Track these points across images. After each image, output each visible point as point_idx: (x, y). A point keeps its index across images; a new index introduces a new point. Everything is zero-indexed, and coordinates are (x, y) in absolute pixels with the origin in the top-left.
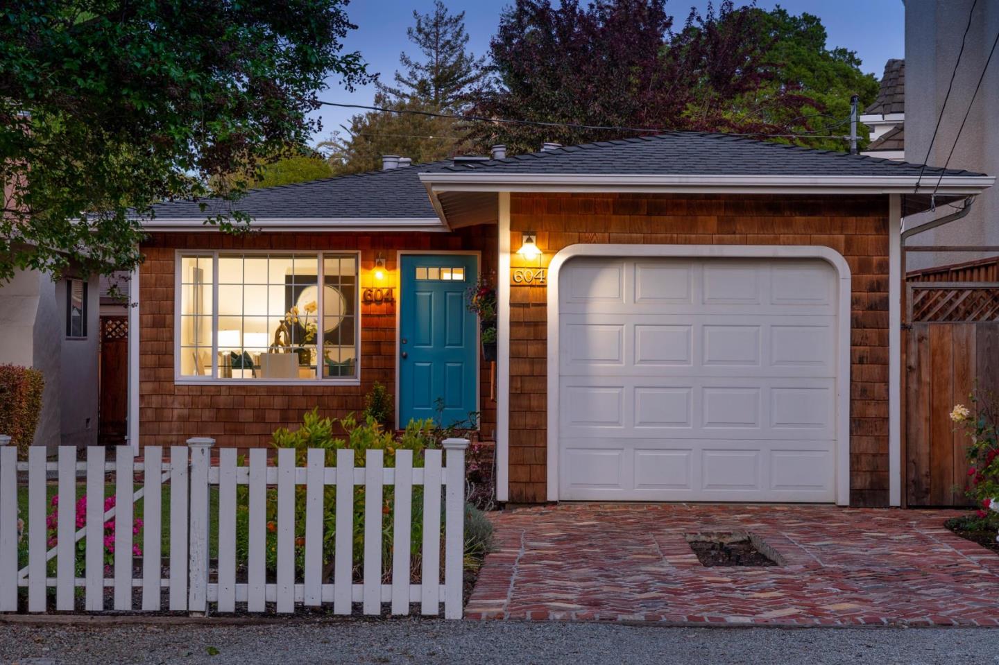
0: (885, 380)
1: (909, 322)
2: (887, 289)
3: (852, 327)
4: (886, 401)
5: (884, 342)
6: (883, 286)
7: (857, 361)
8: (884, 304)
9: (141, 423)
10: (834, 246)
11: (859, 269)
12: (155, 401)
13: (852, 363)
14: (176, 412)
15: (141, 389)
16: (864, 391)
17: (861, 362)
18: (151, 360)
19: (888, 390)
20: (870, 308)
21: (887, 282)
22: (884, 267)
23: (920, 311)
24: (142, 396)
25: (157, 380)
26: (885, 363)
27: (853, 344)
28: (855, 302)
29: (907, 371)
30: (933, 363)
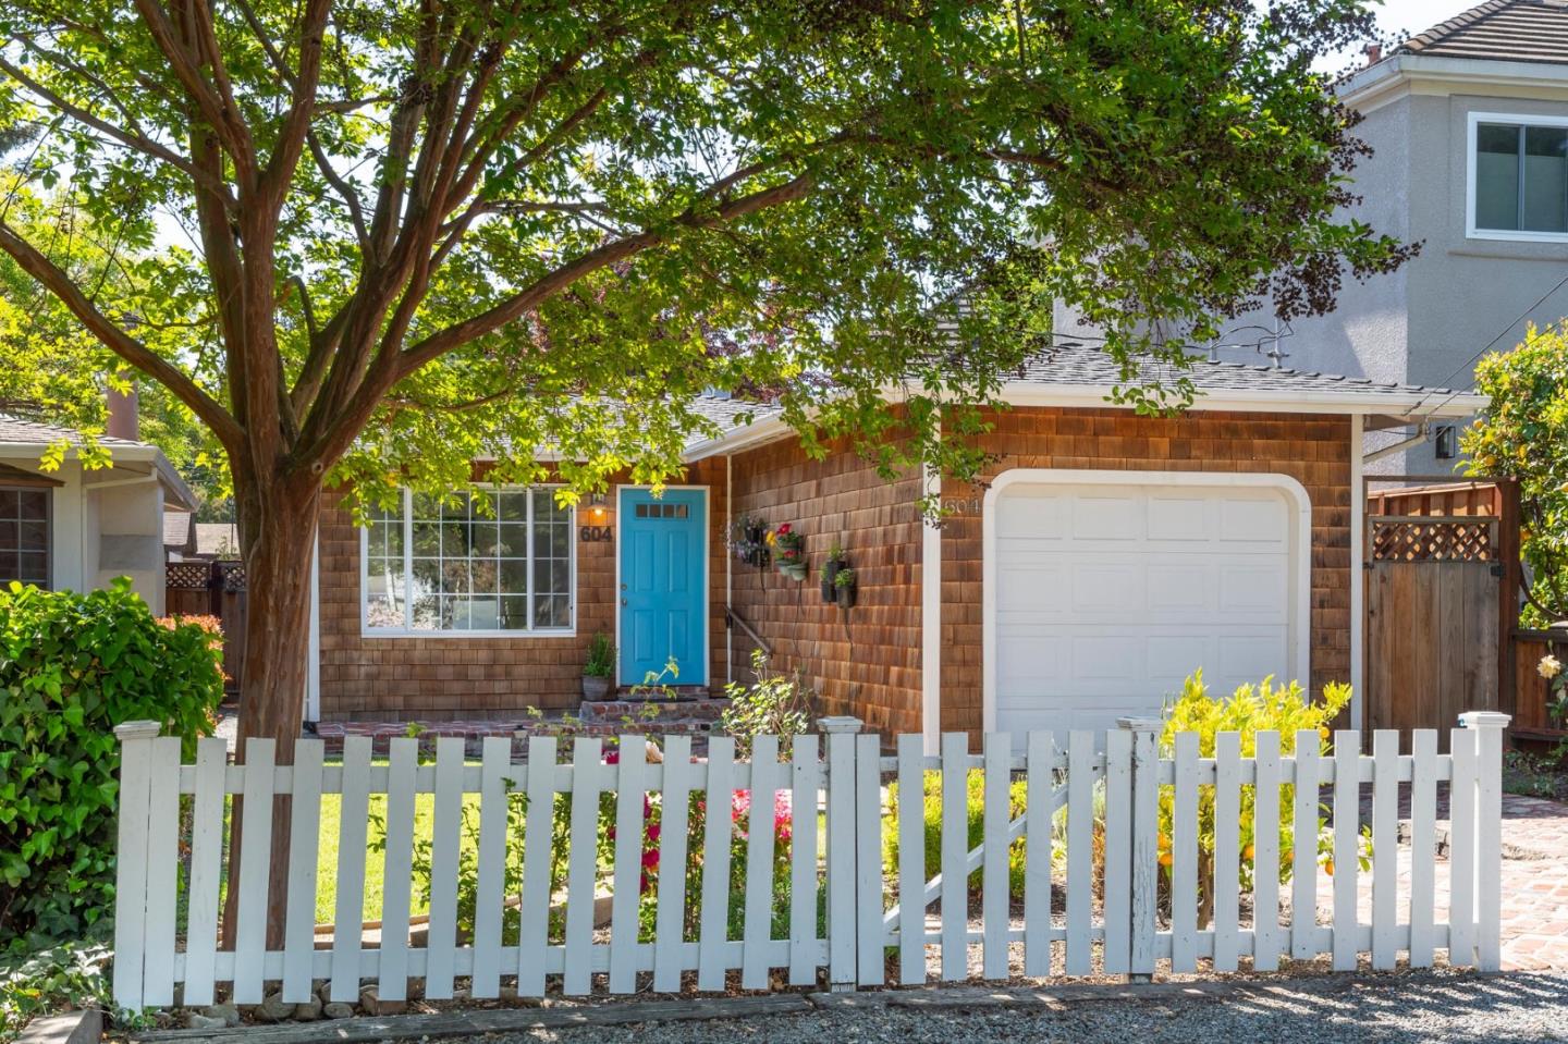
0: (1347, 627)
1: (1370, 560)
2: (1349, 524)
3: (1312, 566)
4: (1347, 652)
5: (1346, 584)
6: (1343, 520)
7: (1318, 603)
8: (1346, 541)
9: (322, 683)
10: (1294, 474)
11: (1318, 499)
12: (338, 657)
13: (1312, 607)
14: (363, 670)
15: (321, 644)
16: (1325, 639)
17: (1322, 606)
18: (332, 608)
19: (1349, 638)
20: (1332, 544)
21: (1349, 515)
22: (1346, 499)
23: (1386, 548)
24: (322, 653)
25: (340, 632)
26: (1346, 607)
27: (1313, 585)
28: (1315, 538)
29: (1369, 613)
30: (1395, 606)
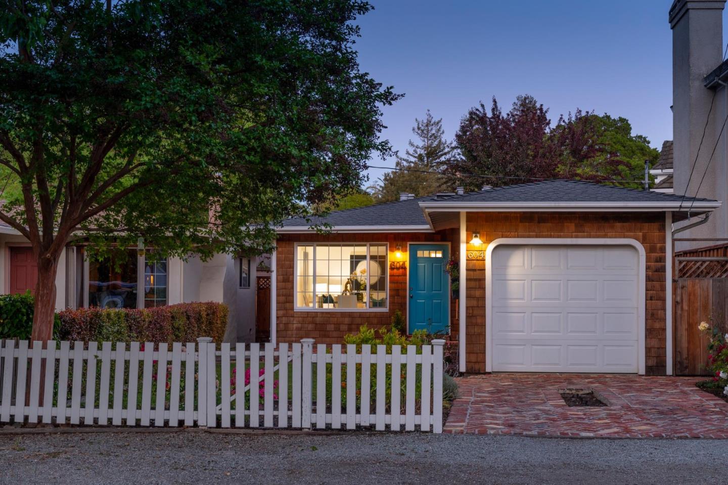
0: (664, 309)
1: (676, 278)
2: (665, 262)
3: (646, 281)
4: (665, 320)
5: (663, 289)
6: (662, 259)
7: (649, 298)
8: (663, 269)
9: (277, 331)
10: (637, 238)
11: (650, 250)
12: (284, 320)
13: (646, 300)
14: (295, 326)
15: (277, 314)
16: (653, 315)
17: (651, 299)
18: (282, 299)
19: (665, 314)
20: (656, 271)
21: (665, 257)
22: (663, 250)
23: (683, 272)
24: (277, 317)
25: (285, 309)
26: (664, 300)
27: (647, 290)
28: (648, 268)
29: (676, 304)
30: (689, 300)
